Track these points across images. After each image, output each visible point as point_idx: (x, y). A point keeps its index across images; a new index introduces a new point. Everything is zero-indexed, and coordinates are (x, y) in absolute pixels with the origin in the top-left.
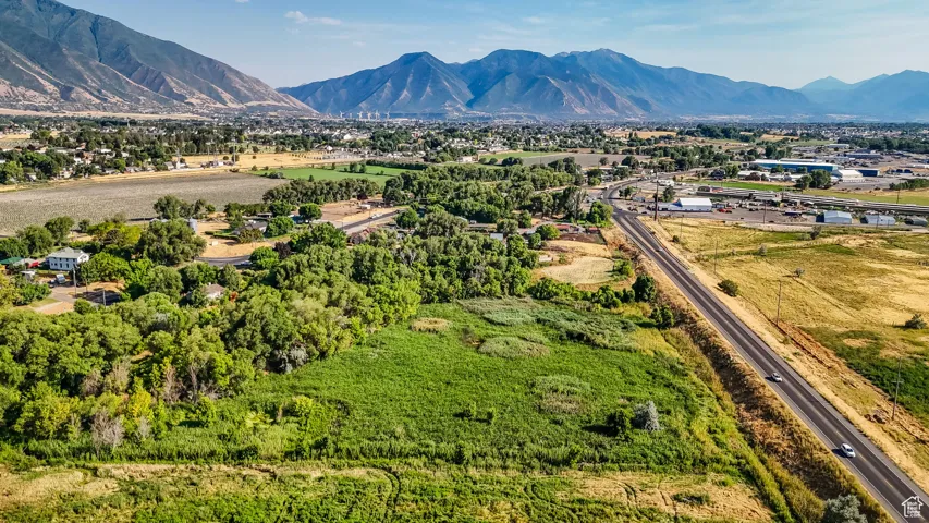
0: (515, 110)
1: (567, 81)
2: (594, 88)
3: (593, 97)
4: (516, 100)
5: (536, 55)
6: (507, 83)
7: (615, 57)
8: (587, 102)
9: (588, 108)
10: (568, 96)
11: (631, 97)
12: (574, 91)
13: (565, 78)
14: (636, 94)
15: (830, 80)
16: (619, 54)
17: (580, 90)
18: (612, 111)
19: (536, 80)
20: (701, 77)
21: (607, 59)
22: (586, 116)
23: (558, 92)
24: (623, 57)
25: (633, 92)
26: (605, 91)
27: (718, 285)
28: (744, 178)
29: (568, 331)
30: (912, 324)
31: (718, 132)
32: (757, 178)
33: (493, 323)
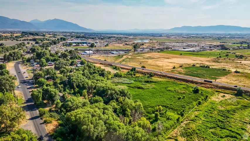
15: (36, 20)
27: (141, 67)
28: (74, 46)
29: (144, 81)
30: (174, 68)
31: (34, 34)
32: (78, 46)
33: (129, 84)
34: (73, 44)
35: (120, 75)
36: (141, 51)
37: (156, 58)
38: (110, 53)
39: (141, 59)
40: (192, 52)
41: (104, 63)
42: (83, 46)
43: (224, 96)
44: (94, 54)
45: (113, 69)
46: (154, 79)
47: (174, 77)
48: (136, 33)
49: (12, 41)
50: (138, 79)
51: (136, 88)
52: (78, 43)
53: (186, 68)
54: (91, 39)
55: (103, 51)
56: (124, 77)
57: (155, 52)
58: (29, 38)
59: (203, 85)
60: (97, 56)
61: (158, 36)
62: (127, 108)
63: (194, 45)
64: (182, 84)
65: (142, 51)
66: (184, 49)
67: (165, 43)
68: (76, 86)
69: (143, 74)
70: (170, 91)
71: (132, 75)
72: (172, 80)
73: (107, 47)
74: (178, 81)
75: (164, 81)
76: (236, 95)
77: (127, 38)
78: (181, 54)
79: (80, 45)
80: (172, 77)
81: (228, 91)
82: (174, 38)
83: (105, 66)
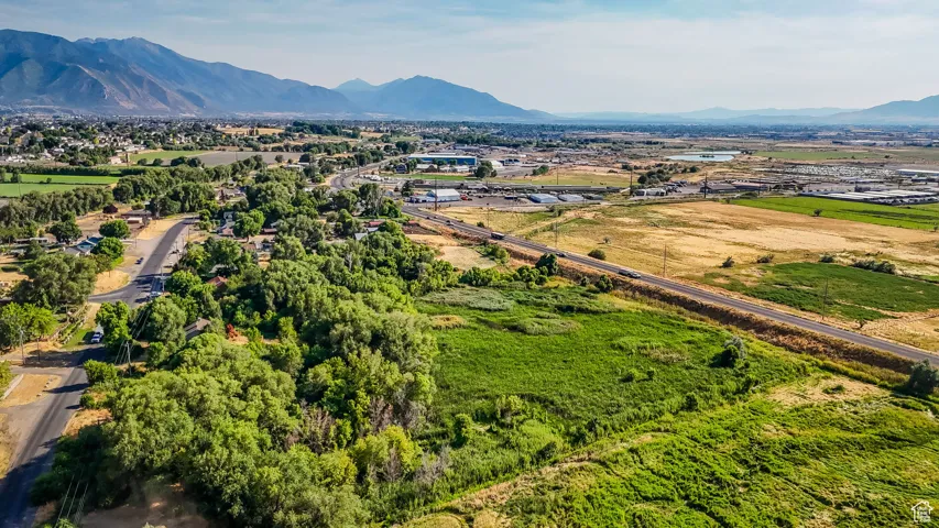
0: (42, 102)
1: (104, 71)
2: (138, 80)
3: (139, 91)
4: (40, 91)
5: (57, 40)
6: (25, 70)
7: (152, 48)
8: (133, 95)
9: (135, 102)
10: (108, 89)
11: (181, 92)
12: (116, 83)
13: (102, 67)
14: (184, 88)
15: (358, 81)
16: (154, 45)
17: (124, 83)
18: (164, 106)
19: (62, 68)
20: (247, 74)
21: (144, 49)
22: (134, 111)
23: (95, 84)
24: (162, 48)
25: (180, 87)
26: (151, 83)
27: (589, 255)
28: (423, 171)
29: (556, 306)
30: (728, 264)
31: (325, 128)
32: (435, 171)
33: (490, 310)
34: (419, 166)
35: (483, 280)
36: (657, 194)
37: (694, 223)
38: (529, 198)
39: (629, 225)
40: (884, 204)
41: (464, 234)
42: (455, 171)
43: (839, 389)
44: (462, 202)
45: (484, 256)
46: (604, 301)
47: (685, 299)
48: (715, 124)
49: (242, 150)
50: (540, 298)
51: (505, 327)
52: (440, 163)
53: (780, 268)
54: (506, 148)
55: (507, 190)
56: (497, 287)
57: (714, 200)
58: (293, 143)
59: (781, 338)
60: (468, 208)
61: (796, 138)
62: (359, 389)
63: (921, 175)
64: (697, 329)
65: (662, 194)
66: (858, 190)
67: (795, 165)
68: (275, 303)
69: (577, 278)
70: (621, 348)
71: (531, 280)
72: (673, 310)
73: (537, 178)
74: (694, 313)
75: (633, 311)
76: (901, 390)
77: (657, 143)
78: (818, 213)
79: (447, 168)
80: (678, 297)
81: (876, 370)
82: (865, 145)
83: (462, 245)
